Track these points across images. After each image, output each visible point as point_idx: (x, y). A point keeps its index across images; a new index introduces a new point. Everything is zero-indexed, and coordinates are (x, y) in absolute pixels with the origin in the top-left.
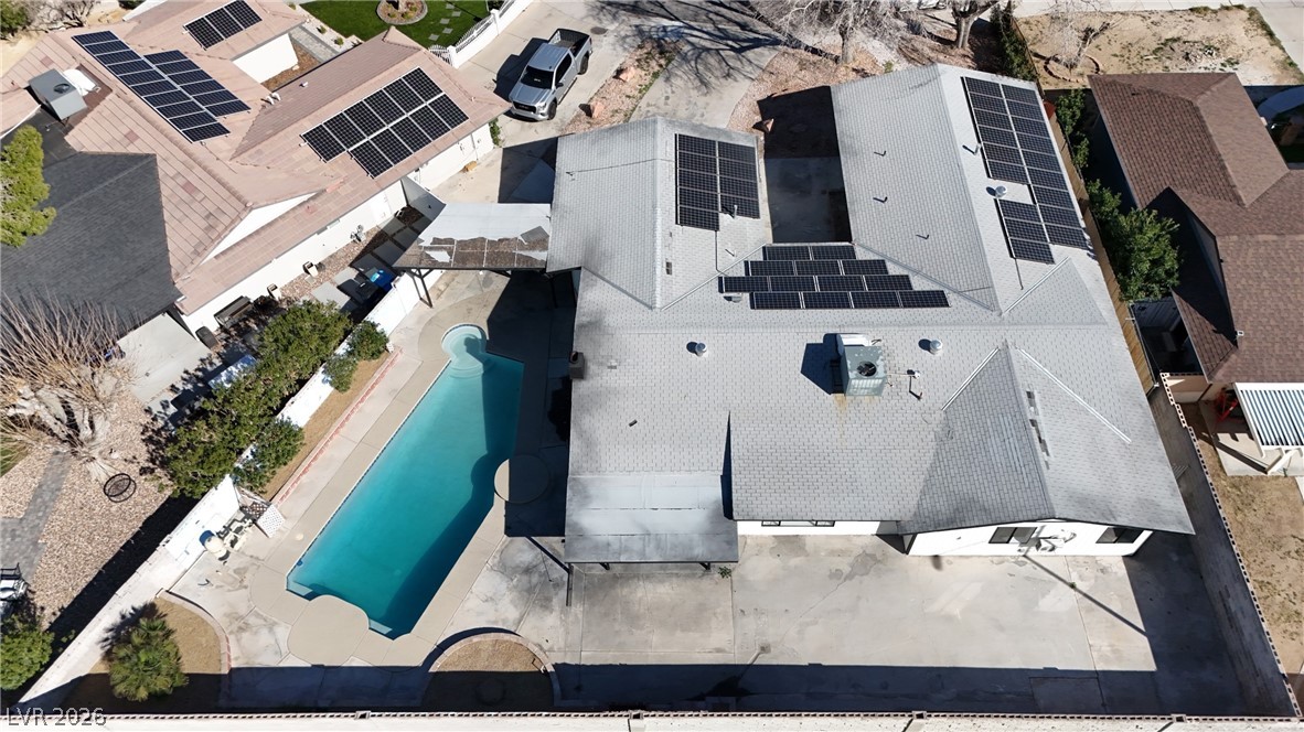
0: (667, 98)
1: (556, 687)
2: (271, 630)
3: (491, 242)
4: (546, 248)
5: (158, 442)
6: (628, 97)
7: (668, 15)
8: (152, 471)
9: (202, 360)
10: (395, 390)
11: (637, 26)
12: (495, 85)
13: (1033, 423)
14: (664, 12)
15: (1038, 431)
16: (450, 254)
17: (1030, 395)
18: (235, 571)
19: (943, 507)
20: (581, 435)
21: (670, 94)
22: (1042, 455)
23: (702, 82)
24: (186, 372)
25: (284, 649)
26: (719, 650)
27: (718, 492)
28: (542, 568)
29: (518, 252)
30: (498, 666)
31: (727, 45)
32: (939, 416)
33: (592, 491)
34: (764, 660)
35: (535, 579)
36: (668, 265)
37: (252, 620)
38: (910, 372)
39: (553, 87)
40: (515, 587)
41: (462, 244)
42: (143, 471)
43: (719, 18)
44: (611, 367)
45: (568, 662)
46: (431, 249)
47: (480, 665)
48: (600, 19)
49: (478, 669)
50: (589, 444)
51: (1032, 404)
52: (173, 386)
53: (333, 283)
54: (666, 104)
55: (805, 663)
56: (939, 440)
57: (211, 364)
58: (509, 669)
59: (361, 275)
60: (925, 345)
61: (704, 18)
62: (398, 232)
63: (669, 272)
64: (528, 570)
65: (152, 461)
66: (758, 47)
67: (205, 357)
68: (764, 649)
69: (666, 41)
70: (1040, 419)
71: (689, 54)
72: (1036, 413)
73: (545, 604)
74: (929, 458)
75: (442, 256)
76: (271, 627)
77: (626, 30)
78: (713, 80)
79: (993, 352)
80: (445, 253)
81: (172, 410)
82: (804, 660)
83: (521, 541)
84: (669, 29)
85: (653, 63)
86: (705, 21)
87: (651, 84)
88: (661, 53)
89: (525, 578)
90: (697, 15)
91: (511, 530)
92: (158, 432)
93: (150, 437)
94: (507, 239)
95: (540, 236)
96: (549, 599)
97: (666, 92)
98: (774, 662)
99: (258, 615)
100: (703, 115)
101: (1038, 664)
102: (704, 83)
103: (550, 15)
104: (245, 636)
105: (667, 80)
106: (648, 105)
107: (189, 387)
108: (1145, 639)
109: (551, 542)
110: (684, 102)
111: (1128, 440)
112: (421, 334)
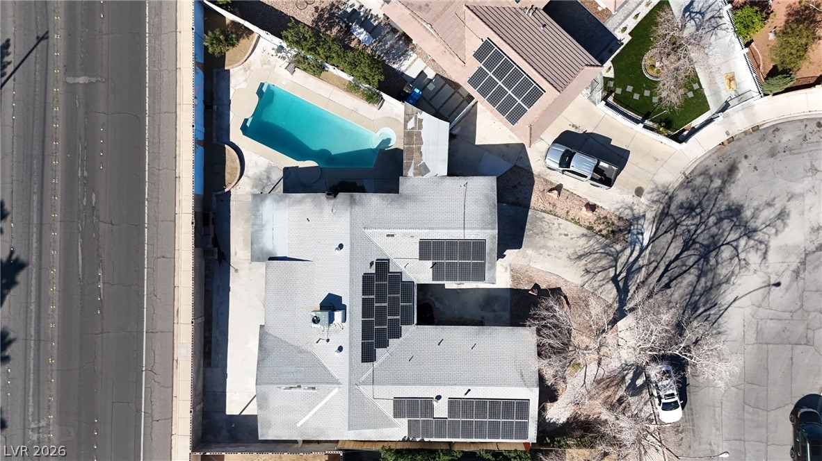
0: (566, 235)
1: (219, 193)
2: (245, 81)
3: (420, 148)
4: (415, 175)
5: (331, 9)
6: (568, 212)
7: (657, 236)
8: (316, 12)
9: (377, 15)
10: (357, 110)
11: (644, 216)
12: (582, 132)
13: (299, 387)
14: (660, 232)
15: (295, 388)
16: (413, 128)
17: (314, 388)
18: (269, 60)
19: (268, 344)
20: (303, 198)
21: (569, 237)
22: (284, 387)
23: (581, 256)
24: (370, 10)
25: (237, 88)
26: (236, 253)
27: (279, 255)
28: (269, 183)
29: (413, 162)
30: (227, 170)
31: (621, 272)
32: (309, 349)
33: (281, 204)
34: (232, 270)
35: (265, 181)
36: (393, 236)
37: (248, 72)
38: (328, 340)
39: (562, 169)
40: (261, 174)
41: (419, 134)
42: (316, 8)
43: (651, 269)
44: (332, 210)
45: (232, 196)
46: (416, 118)
47: (228, 163)
48: (652, 192)
49: (227, 163)
50: (300, 202)
51: (309, 388)
52: (363, 6)
53: (425, 68)
54: (560, 234)
55: (231, 286)
56: (298, 348)
57: (375, 21)
58: (226, 175)
59: (431, 80)
60: (340, 349)
61: (652, 259)
62: (461, 95)
63: (388, 236)
64: (268, 178)
65: (322, 10)
66: (618, 291)
67: (379, 16)
68: (236, 270)
69: (626, 234)
70: (301, 390)
71: (612, 249)
72: (304, 389)
73: (255, 186)
74: (290, 342)
75: (411, 124)
76: (246, 80)
77: (638, 210)
78: (583, 262)
79: (337, 377)
80: (413, 126)
81: (349, 10)
82: (231, 285)
83: (281, 174)
84: (640, 237)
85: (602, 227)
86: (649, 259)
87: (581, 225)
88: (613, 232)
89: (265, 177)
90: (656, 254)
91: (286, 170)
92: (338, 7)
93: (334, 5)
94: (421, 156)
95: (423, 172)
96: (256, 188)
97: (572, 235)
98: (231, 274)
99: (250, 74)
100: (549, 255)
101: (228, 372)
102: (580, 257)
103: (657, 160)
104: (243, 71)
105: (584, 235)
106: (559, 224)
107: (362, 14)
108: (238, 414)
109: (281, 187)
110: (562, 245)
111: (299, 425)
112: (390, 117)
